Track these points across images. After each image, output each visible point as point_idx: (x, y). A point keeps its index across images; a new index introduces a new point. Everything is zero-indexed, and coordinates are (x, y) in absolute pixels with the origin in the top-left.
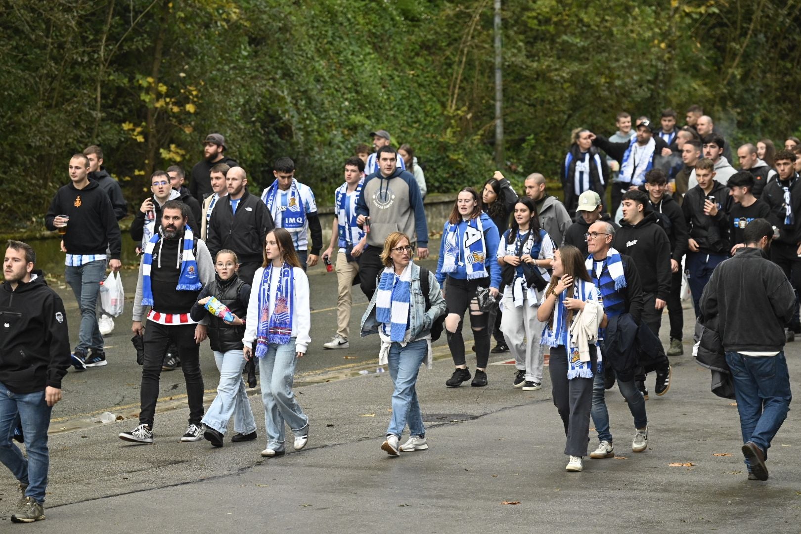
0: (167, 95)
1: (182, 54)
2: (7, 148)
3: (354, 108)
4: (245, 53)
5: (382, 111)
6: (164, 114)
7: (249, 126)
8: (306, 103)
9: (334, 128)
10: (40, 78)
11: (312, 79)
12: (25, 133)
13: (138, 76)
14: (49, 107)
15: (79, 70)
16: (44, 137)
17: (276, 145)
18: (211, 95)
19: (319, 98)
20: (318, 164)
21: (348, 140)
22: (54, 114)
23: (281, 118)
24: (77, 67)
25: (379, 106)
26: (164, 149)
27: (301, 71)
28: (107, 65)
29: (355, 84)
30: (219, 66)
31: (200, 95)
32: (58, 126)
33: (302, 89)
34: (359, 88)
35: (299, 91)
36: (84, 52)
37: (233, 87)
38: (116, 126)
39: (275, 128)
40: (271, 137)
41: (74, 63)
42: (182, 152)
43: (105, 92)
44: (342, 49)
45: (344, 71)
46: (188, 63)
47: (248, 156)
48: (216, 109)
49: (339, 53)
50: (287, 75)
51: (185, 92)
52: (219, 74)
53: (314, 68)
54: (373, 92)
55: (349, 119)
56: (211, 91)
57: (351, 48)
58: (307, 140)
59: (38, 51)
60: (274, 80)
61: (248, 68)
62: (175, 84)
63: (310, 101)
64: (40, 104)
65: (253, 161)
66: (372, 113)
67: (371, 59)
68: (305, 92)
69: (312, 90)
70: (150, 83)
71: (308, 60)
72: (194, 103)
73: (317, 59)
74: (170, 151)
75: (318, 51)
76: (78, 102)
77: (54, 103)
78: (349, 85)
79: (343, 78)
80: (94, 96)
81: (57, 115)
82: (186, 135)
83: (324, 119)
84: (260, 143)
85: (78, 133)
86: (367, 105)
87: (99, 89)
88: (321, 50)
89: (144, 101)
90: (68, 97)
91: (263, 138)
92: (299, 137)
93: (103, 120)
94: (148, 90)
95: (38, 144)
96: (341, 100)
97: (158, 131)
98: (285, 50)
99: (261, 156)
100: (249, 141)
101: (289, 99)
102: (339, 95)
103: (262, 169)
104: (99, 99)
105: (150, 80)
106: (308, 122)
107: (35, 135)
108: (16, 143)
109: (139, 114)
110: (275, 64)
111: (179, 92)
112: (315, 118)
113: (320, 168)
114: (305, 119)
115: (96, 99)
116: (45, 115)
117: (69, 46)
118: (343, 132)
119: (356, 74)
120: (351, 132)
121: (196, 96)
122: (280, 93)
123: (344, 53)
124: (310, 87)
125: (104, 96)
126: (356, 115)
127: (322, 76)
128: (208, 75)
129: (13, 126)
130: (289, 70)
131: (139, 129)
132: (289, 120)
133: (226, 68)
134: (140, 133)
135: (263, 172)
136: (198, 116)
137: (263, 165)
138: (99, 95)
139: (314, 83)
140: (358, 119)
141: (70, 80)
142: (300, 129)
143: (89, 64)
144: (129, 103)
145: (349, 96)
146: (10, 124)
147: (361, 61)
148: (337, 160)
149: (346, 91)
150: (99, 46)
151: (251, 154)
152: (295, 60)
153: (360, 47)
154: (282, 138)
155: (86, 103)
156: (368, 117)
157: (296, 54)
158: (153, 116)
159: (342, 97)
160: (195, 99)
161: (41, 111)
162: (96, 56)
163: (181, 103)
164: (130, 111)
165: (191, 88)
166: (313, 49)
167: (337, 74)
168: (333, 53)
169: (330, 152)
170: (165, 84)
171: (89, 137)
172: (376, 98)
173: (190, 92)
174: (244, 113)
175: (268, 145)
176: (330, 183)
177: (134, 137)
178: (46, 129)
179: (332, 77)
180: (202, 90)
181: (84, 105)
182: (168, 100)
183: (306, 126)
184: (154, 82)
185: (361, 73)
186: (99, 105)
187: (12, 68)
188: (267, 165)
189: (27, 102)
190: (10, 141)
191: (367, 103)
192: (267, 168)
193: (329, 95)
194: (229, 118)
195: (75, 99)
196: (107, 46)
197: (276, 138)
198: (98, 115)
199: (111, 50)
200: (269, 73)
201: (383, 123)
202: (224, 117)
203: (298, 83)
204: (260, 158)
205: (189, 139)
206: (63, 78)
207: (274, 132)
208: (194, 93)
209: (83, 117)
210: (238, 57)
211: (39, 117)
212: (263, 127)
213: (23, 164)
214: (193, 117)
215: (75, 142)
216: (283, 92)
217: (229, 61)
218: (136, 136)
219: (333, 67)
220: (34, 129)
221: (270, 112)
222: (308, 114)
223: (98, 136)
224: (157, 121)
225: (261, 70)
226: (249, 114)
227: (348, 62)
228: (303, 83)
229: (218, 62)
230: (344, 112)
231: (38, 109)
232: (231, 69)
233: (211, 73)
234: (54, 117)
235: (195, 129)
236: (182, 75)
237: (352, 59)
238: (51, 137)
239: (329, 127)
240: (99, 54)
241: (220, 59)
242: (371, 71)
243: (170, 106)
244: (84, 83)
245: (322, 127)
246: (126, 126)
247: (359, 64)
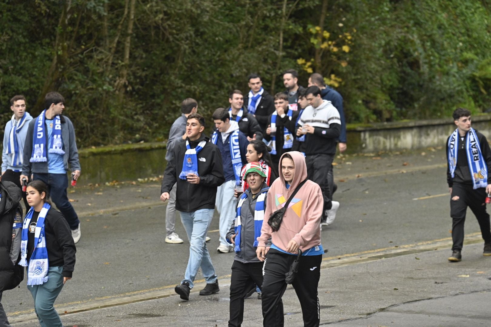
0: (330, 39)
1: (341, 10)
2: (216, 77)
3: (466, 48)
4: (387, 9)
5: (486, 49)
6: (327, 53)
7: (388, 61)
8: (431, 44)
9: (451, 62)
10: (241, 28)
11: (435, 27)
12: (228, 66)
13: (309, 26)
14: (246, 48)
15: (268, 22)
16: (242, 69)
17: (408, 75)
18: (361, 39)
19: (440, 40)
20: (438, 88)
21: (461, 71)
22: (249, 53)
23: (412, 55)
24: (267, 19)
25: (485, 46)
26: (327, 77)
27: (427, 21)
28: (287, 18)
29: (467, 30)
30: (367, 18)
31: (353, 39)
32: (252, 61)
33: (428, 34)
34: (470, 33)
35: (425, 35)
36: (272, 9)
37: (377, 33)
38: (293, 61)
39: (408, 62)
40: (404, 68)
41: (265, 17)
42: (340, 80)
43: (286, 37)
44: (458, 5)
45: (459, 21)
46: (345, 17)
47: (388, 82)
48: (364, 49)
49: (456, 8)
50: (418, 24)
51: (342, 37)
52: (367, 23)
53: (437, 18)
54: (481, 36)
55: (462, 55)
56: (361, 36)
57: (465, 4)
58: (430, 70)
59: (239, 8)
60: (408, 27)
61: (389, 19)
62: (336, 31)
63: (434, 42)
64: (240, 46)
65: (391, 86)
66: (479, 51)
67: (480, 12)
68: (430, 36)
69: (435, 34)
70: (317, 31)
71: (433, 13)
72: (348, 45)
73: (439, 12)
74: (330, 79)
75: (441, 6)
76: (266, 45)
77: (250, 45)
78: (463, 31)
79: (458, 25)
80: (278, 41)
81: (251, 54)
82: (342, 68)
83: (444, 55)
84: (397, 73)
85: (266, 67)
86: (476, 45)
87: (282, 35)
88: (443, 5)
89: (313, 44)
90: (260, 41)
91: (399, 69)
92: (425, 69)
93: (284, 57)
94: (316, 36)
95: (238, 74)
96: (457, 41)
97: (323, 65)
98: (416, 6)
99: (397, 82)
100: (388, 71)
101: (418, 41)
102: (455, 38)
103: (397, 91)
104: (281, 42)
105: (318, 28)
106: (432, 58)
107: (236, 68)
108: (223, 73)
109: (310, 53)
110: (409, 16)
111: (338, 37)
112: (437, 55)
113: (440, 91)
114: (429, 56)
115: (279, 43)
116: (243, 54)
117: (260, 5)
118: (458, 65)
119: (468, 23)
120: (463, 65)
121: (351, 40)
122: (411, 37)
123: (460, 8)
124: (434, 32)
125: (285, 40)
126: (467, 53)
127: (443, 24)
128: (360, 25)
129: (221, 61)
130: (418, 20)
131: (309, 64)
132: (417, 56)
133: (373, 19)
134: (310, 66)
135: (398, 94)
136: (352, 55)
137: (398, 89)
138: (281, 39)
139: (437, 29)
140: (469, 55)
141: (262, 29)
142: (426, 63)
143: (275, 18)
144: (303, 45)
145: (463, 39)
146: (219, 60)
147: (473, 13)
148: (453, 85)
149: (461, 35)
150: (282, 5)
151: (390, 80)
152: (424, 13)
153: (472, 3)
154: (412, 69)
155: (272, 45)
156: (477, 54)
157: (424, 9)
158: (319, 53)
159: (458, 39)
160: (350, 42)
161: (240, 51)
162: (280, 12)
163: (339, 45)
164: (304, 50)
165: (347, 34)
166: (437, 5)
167: (455, 24)
168: (452, 8)
169: (448, 80)
170: (329, 31)
171: (274, 69)
172: (483, 40)
173: (346, 37)
174: (385, 52)
175: (403, 75)
176: (447, 102)
177: (305, 69)
178: (243, 64)
179: (450, 25)
180: (355, 35)
181: (271, 47)
182: (330, 43)
183: (430, 61)
184: (321, 30)
185: (472, 22)
186: (281, 47)
187: (221, 21)
188: (402, 89)
189: (231, 45)
190: (218, 72)
191: (476, 43)
192: (401, 91)
193: (448, 38)
194: (374, 56)
195: (265, 43)
196: (288, 4)
197: (408, 70)
198: (280, 54)
199: (290, 8)
200: (404, 23)
201: (488, 58)
202: (370, 55)
203: (425, 30)
204: (396, 84)
205: (344, 71)
206: (257, 27)
207: (407, 65)
208: (349, 38)
209: (270, 55)
210: (382, 12)
211: (240, 55)
212: (398, 62)
213: (228, 88)
214: (347, 56)
215: (264, 73)
216: (413, 36)
217: (374, 14)
218: (307, 68)
219: (452, 18)
220: (235, 63)
221: (405, 51)
222: (432, 52)
223: (280, 69)
224: (322, 58)
225: (398, 20)
226: (389, 52)
227: (462, 14)
228: (429, 30)
229: (367, 15)
230: (458, 51)
231: (238, 50)
232: (377, 20)
233: (361, 23)
234: (250, 55)
235: (349, 63)
236: (341, 25)
237: (466, 12)
238: (247, 70)
239: (447, 61)
240: (282, 11)
241: (368, 13)
242: (480, 20)
243: (332, 47)
244: (271, 31)
245: (442, 61)
246: (300, 61)
247: (471, 15)
